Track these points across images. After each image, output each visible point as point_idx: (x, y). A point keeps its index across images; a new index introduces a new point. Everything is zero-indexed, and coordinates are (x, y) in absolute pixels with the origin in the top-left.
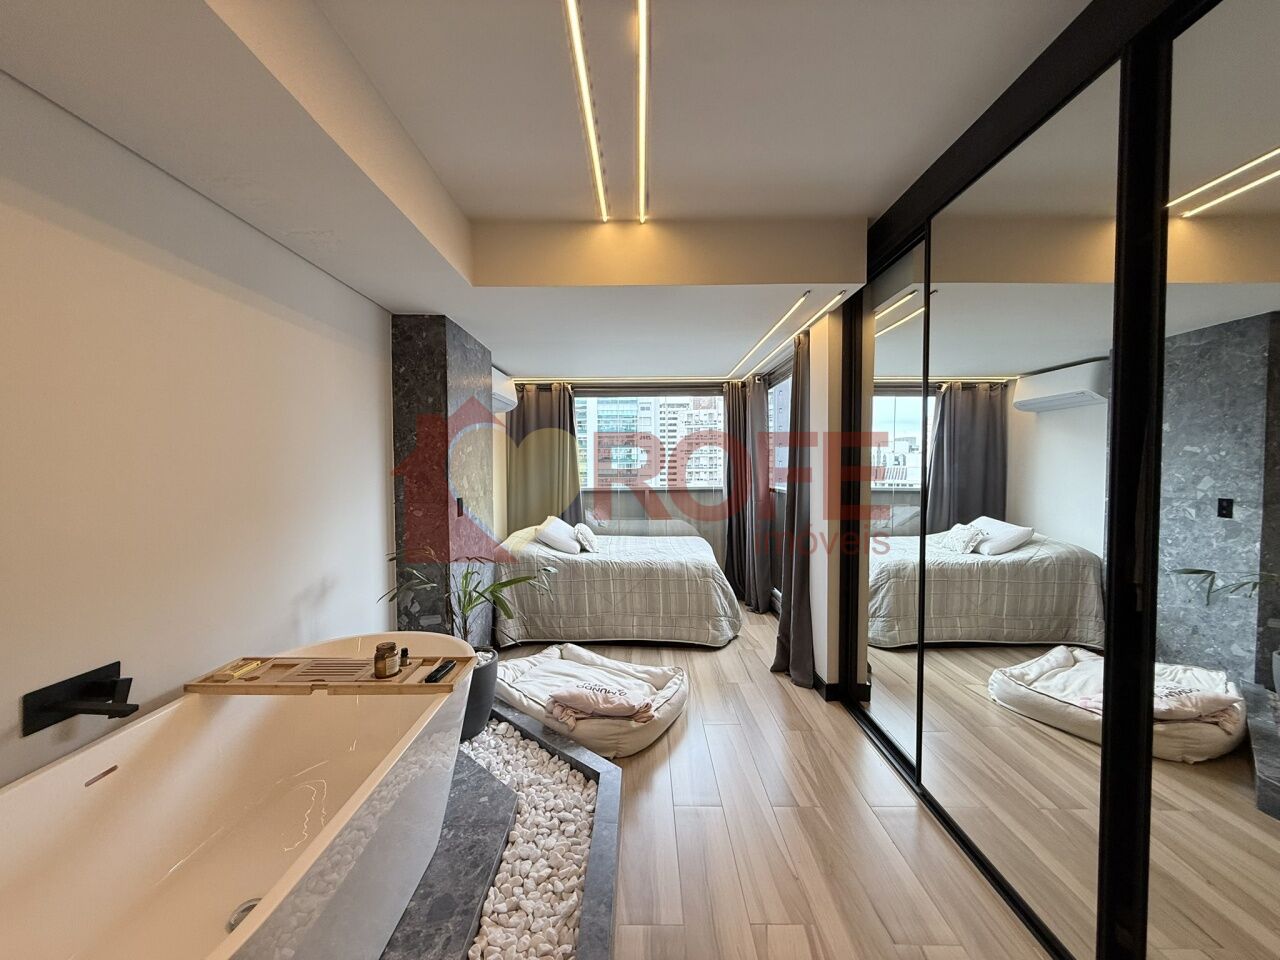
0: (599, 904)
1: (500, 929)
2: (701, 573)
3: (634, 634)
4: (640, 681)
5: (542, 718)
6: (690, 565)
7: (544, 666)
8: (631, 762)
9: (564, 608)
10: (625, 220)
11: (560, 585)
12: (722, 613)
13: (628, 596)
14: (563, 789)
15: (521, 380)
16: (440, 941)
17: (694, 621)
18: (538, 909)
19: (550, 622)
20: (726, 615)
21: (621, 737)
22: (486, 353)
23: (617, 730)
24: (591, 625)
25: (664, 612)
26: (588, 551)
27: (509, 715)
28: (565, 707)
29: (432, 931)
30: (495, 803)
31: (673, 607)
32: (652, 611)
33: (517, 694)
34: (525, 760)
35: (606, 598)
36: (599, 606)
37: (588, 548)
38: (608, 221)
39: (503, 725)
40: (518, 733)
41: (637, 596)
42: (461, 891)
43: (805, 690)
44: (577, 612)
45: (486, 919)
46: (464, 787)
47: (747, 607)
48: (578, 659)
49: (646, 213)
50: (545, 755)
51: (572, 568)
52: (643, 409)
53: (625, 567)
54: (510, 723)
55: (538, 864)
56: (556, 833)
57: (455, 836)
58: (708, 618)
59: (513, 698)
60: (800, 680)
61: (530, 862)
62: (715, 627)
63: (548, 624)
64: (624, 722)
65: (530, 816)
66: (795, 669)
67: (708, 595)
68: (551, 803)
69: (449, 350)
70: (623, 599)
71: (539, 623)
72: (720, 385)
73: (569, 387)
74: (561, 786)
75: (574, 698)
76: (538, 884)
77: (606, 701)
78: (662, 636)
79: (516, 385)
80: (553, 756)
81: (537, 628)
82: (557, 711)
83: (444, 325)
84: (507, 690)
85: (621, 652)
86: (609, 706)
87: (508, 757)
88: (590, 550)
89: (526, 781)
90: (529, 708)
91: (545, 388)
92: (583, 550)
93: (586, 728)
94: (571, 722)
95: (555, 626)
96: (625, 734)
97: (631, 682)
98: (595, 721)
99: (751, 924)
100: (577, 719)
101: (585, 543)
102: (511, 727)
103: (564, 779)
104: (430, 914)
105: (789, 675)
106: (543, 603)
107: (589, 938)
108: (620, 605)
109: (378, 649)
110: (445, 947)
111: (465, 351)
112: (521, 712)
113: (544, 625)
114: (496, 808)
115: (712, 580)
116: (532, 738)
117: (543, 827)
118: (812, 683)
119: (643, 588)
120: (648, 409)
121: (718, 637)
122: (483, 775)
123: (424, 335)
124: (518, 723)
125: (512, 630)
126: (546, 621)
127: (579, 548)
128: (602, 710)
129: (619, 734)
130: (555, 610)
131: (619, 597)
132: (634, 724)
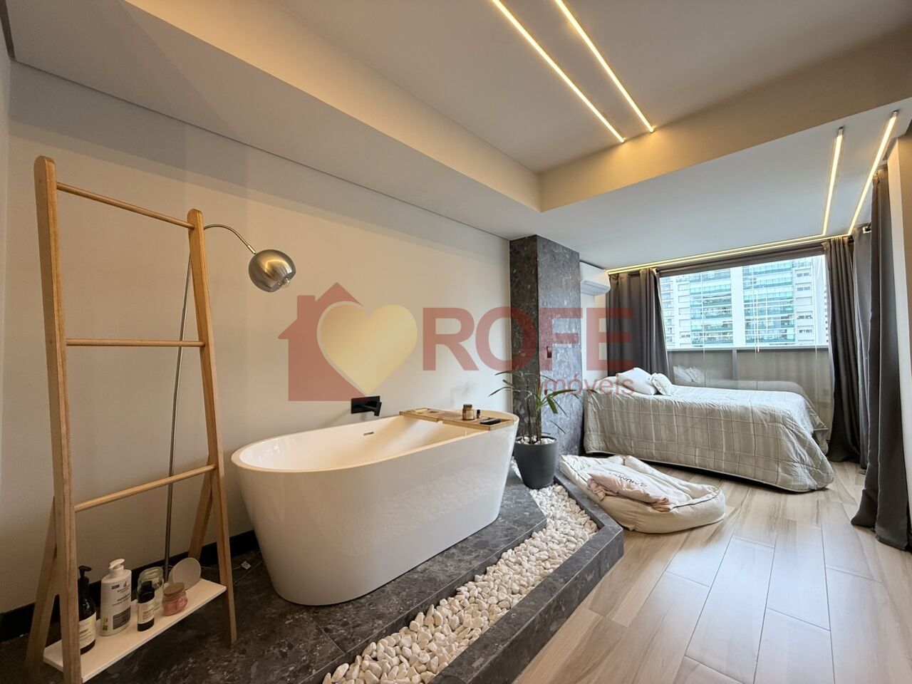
0: (561, 578)
1: (507, 568)
2: (768, 418)
3: (696, 462)
4: (680, 491)
5: (585, 489)
6: (755, 409)
7: (606, 466)
8: (646, 537)
9: (634, 432)
10: (637, 135)
11: (632, 416)
12: (795, 458)
13: (690, 430)
14: (579, 528)
15: (614, 271)
16: (474, 554)
17: (761, 462)
18: (530, 569)
19: (624, 442)
20: (802, 462)
21: (638, 515)
22: (574, 255)
23: (635, 509)
24: (656, 449)
25: (726, 449)
26: (661, 394)
27: (565, 483)
28: (598, 484)
29: (473, 550)
30: (531, 517)
31: (737, 446)
32: (714, 446)
33: (573, 472)
34: (564, 508)
35: (670, 429)
36: (664, 434)
37: (661, 392)
38: (625, 141)
39: (560, 487)
40: (567, 494)
41: (698, 432)
42: (494, 542)
43: (892, 548)
44: (646, 438)
45: (502, 560)
46: (520, 505)
47: (861, 470)
48: (634, 467)
49: (651, 123)
50: (577, 508)
51: (642, 404)
52: (800, 289)
53: (688, 406)
54: (564, 487)
55: (542, 553)
56: (562, 545)
57: (504, 522)
58: (778, 461)
59: (571, 474)
60: (887, 538)
61: (538, 550)
62: (786, 471)
63: (622, 442)
64: (642, 505)
65: (550, 530)
66: (883, 525)
67: (777, 440)
68: (567, 531)
69: (540, 255)
70: (686, 431)
71: (616, 441)
72: (819, 244)
73: (654, 270)
74: (579, 526)
75: (605, 479)
76: (537, 560)
77: (629, 487)
78: (724, 468)
79: (610, 275)
80: (582, 509)
81: (614, 445)
82: (593, 485)
83: (536, 240)
84: (568, 470)
85: (683, 475)
86: (630, 490)
87: (554, 503)
88: (664, 393)
89: (558, 517)
90: (579, 482)
91: (635, 274)
92: (658, 393)
93: (611, 502)
94: (601, 495)
95: (627, 444)
96: (640, 513)
97: (673, 490)
98: (619, 499)
99: (685, 655)
100: (607, 495)
101: (658, 388)
102: (564, 490)
103: (583, 523)
104: (475, 544)
105: (874, 531)
106: (618, 426)
107: (545, 587)
108: (683, 437)
109: (464, 406)
110: (475, 557)
111: (554, 256)
112: (573, 483)
113: (619, 441)
114: (531, 519)
115: (781, 426)
116: (573, 498)
117: (555, 539)
118: (906, 544)
119: (704, 426)
120: (807, 289)
121: (791, 481)
122: (532, 504)
123: (526, 248)
124: (568, 487)
125: (594, 443)
126: (621, 440)
127: (653, 391)
128: (623, 491)
129: (636, 513)
130: (628, 434)
131: (682, 430)
132: (650, 509)
